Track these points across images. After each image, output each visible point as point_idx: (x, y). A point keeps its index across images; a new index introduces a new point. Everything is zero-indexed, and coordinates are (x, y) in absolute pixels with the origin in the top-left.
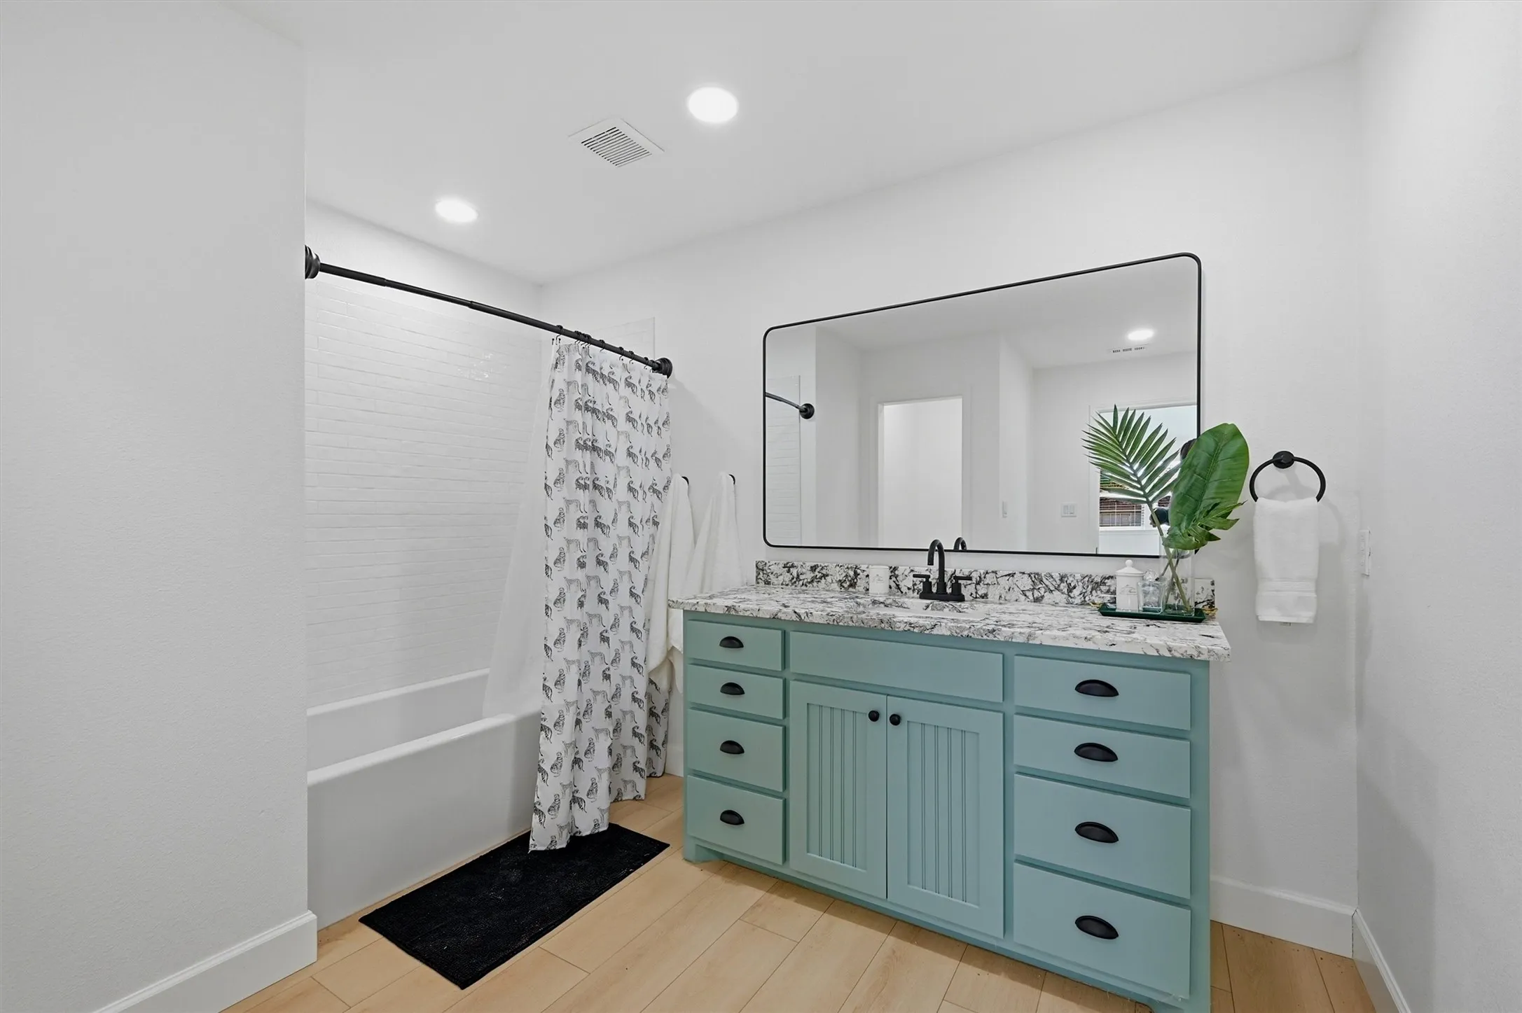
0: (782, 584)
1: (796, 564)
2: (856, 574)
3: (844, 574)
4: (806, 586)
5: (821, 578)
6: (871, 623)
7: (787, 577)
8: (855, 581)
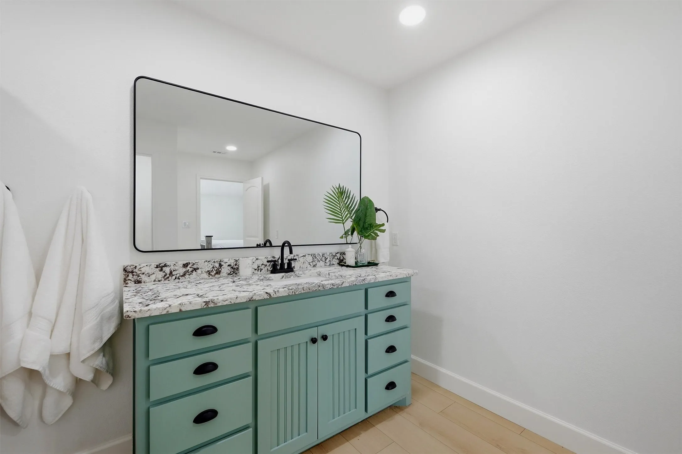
0: (155, 281)
1: (168, 264)
2: (221, 265)
3: (212, 266)
4: (179, 279)
5: (192, 271)
6: (314, 288)
7: (160, 275)
8: (220, 269)
